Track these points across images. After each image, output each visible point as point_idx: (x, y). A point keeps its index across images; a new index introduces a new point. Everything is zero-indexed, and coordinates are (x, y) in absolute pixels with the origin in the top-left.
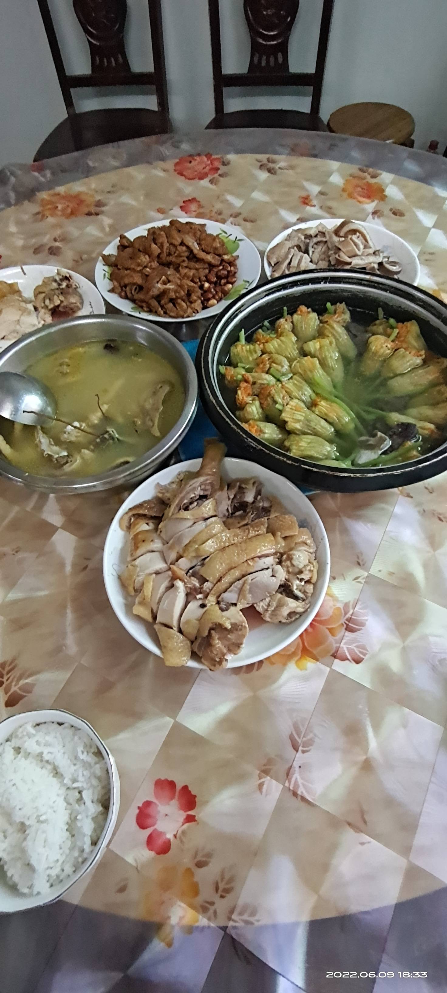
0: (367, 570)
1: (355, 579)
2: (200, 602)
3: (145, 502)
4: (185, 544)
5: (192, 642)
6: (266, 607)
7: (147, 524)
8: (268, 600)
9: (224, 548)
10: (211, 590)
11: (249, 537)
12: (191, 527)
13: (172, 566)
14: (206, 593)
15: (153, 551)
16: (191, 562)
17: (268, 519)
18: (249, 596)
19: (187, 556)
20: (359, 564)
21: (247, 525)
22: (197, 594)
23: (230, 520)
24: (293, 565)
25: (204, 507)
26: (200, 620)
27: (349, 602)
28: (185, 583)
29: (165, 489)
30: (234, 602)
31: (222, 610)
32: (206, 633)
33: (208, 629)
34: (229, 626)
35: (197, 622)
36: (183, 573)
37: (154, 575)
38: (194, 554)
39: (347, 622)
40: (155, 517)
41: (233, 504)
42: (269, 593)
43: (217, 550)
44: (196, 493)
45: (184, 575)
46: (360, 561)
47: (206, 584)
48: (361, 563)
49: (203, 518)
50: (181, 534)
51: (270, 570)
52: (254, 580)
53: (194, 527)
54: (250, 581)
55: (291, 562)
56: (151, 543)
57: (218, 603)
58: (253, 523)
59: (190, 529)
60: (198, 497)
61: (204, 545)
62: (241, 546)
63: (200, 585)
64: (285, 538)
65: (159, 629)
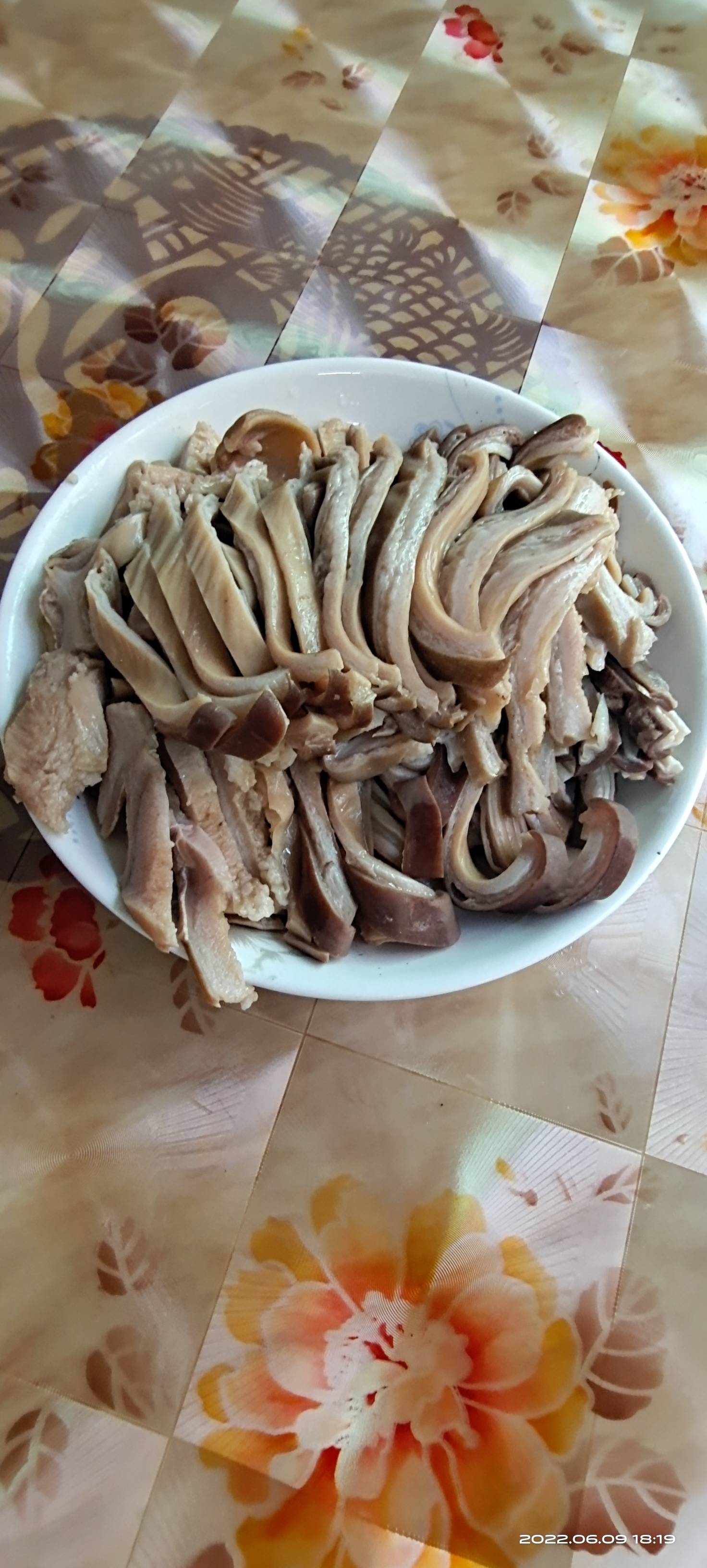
0: (638, 1142)
1: (600, 1191)
20: (607, 1123)
27: (594, 1287)
39: (597, 1380)
46: (609, 1113)
48: (615, 1121)
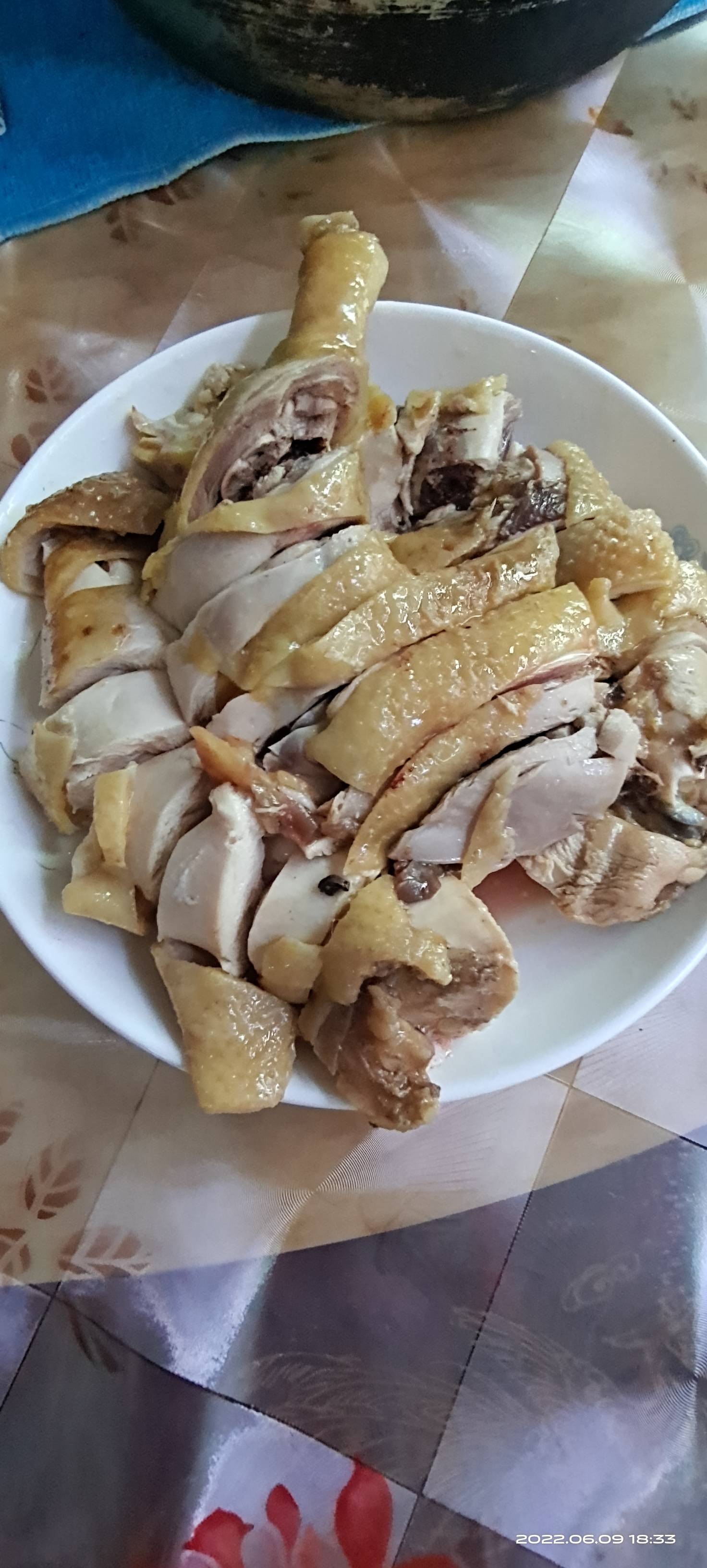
2: (322, 870)
3: (89, 482)
4: (247, 638)
5: (296, 1008)
6: (569, 872)
7: (104, 565)
8: (574, 842)
9: (404, 648)
10: (361, 821)
11: (498, 601)
12: (265, 566)
13: (197, 731)
14: (342, 835)
15: (130, 669)
16: (275, 708)
17: (558, 530)
18: (507, 834)
19: (257, 687)
21: (478, 554)
22: (309, 842)
23: (413, 540)
24: (667, 706)
25: (315, 480)
26: (324, 938)
28: (256, 802)
29: (163, 433)
30: (454, 860)
31: (407, 896)
32: (351, 994)
33: (360, 982)
34: (442, 973)
35: (312, 950)
36: (246, 757)
37: (133, 767)
38: (281, 680)
40: (129, 535)
41: (419, 481)
42: (581, 818)
43: (376, 661)
44: (276, 427)
45: (247, 767)
47: (338, 799)
49: (311, 527)
50: (229, 598)
51: (588, 733)
52: (531, 775)
53: (278, 568)
54: (512, 780)
55: (659, 693)
56: (118, 638)
57: (391, 868)
58: (504, 545)
59: (260, 575)
60: (285, 448)
61: (326, 638)
62: (471, 642)
63: (318, 803)
64: (621, 601)
65: (167, 967)
